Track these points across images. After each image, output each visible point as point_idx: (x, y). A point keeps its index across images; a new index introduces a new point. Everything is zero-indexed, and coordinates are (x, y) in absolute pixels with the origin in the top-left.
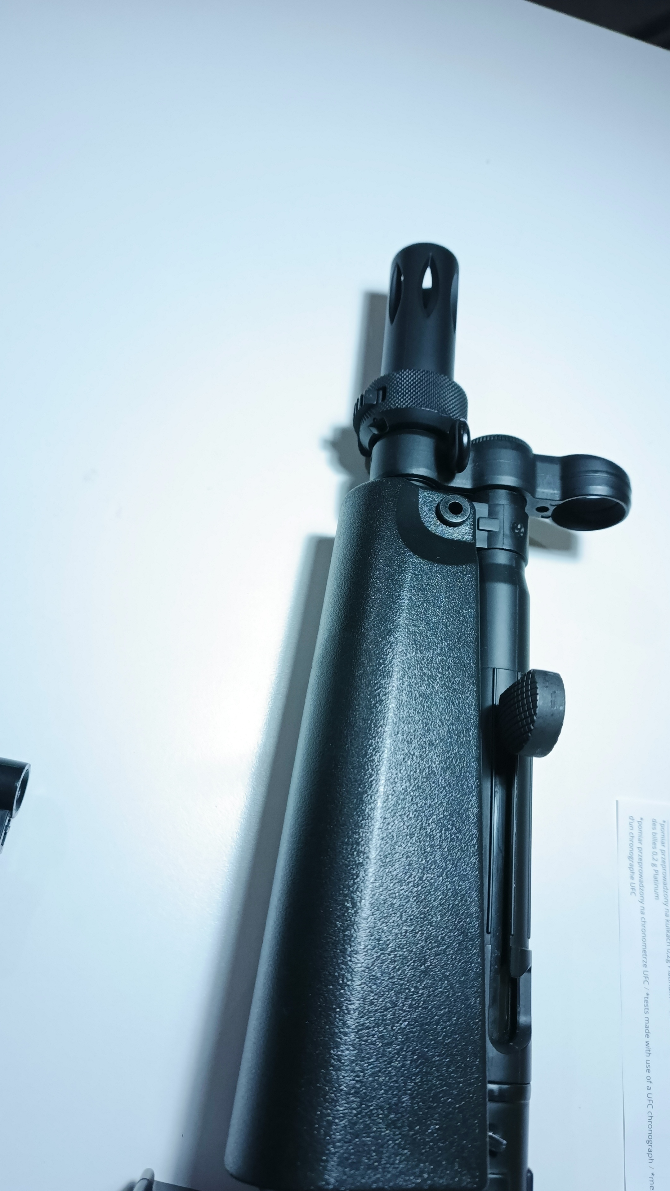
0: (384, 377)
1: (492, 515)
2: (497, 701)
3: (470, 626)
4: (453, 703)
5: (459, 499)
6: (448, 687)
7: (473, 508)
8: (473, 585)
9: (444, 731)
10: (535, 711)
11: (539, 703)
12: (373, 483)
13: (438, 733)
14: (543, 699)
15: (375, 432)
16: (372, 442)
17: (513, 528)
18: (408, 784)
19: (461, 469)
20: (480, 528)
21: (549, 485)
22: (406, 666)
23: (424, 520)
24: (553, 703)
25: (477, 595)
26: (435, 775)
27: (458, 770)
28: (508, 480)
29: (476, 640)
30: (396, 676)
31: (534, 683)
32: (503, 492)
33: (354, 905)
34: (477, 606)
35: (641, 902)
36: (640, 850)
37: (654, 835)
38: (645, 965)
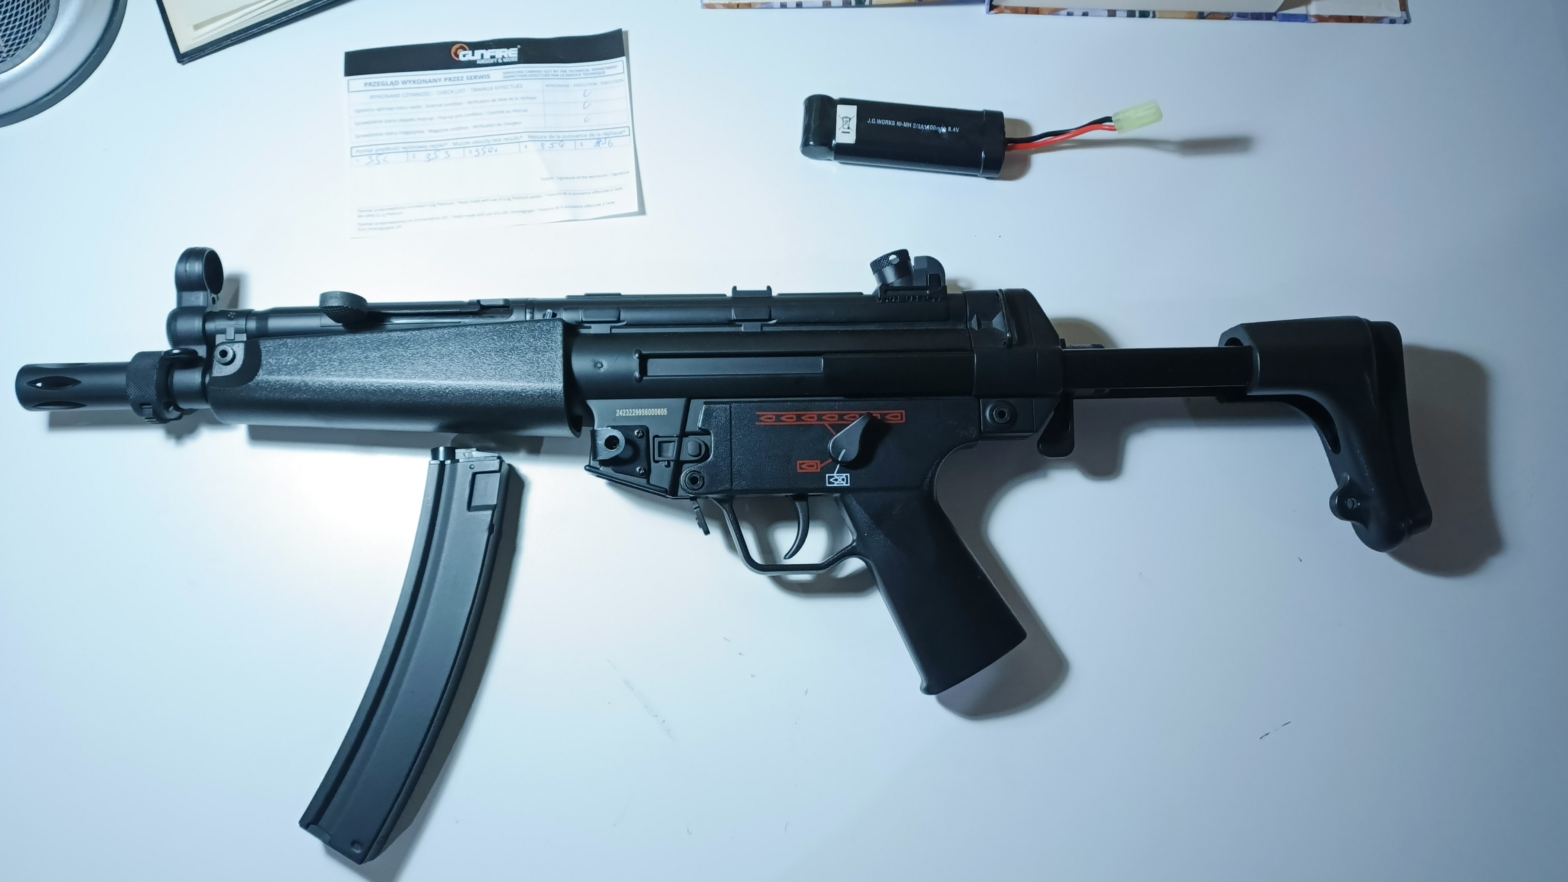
0: (132, 406)
1: (223, 332)
2: (341, 324)
3: (297, 341)
4: (343, 348)
5: (217, 353)
6: (334, 351)
7: (219, 345)
8: (271, 341)
9: (359, 352)
10: (342, 306)
11: (337, 304)
12: (212, 405)
13: (360, 354)
14: (334, 303)
15: (172, 408)
16: (178, 408)
17: (230, 319)
18: (388, 368)
19: (195, 352)
20: (233, 338)
21: (197, 298)
22: (325, 374)
23: (233, 372)
24: (336, 297)
25: (278, 339)
26: (382, 354)
27: (378, 343)
28: (198, 323)
29: (305, 337)
30: (330, 379)
31: (326, 307)
32: (206, 326)
33: (447, 388)
34: (285, 338)
35: (405, 222)
36: (376, 224)
37: (367, 216)
38: (438, 218)
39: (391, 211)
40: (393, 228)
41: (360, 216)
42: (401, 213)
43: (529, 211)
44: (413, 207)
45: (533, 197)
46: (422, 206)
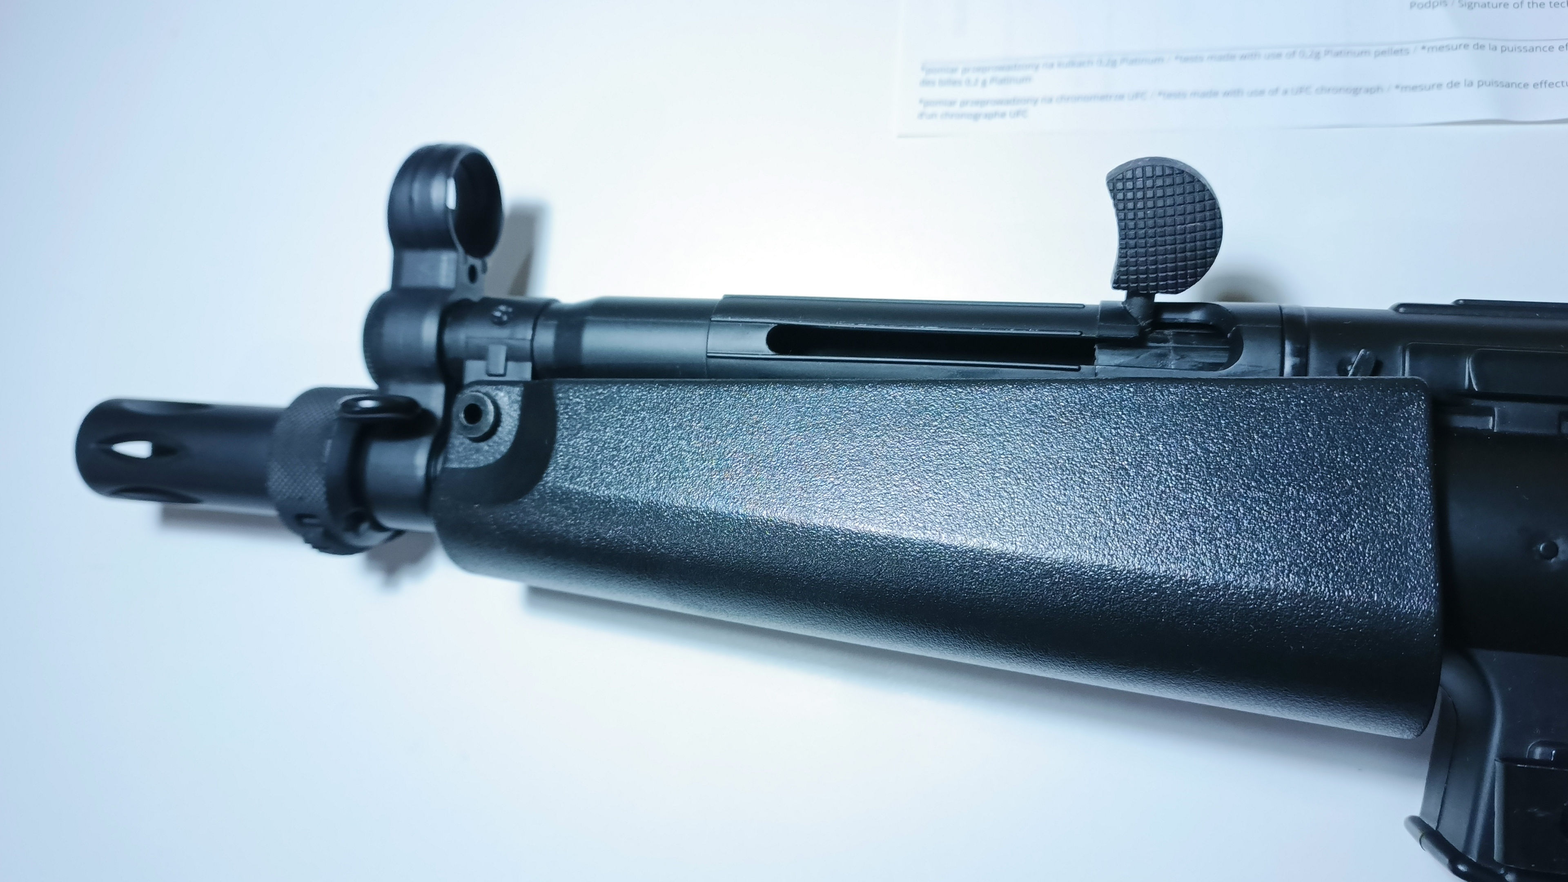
0: (278, 510)
1: (482, 354)
7: (472, 384)
8: (585, 389)
12: (437, 528)
13: (802, 445)
15: (365, 525)
17: (501, 322)
20: (501, 372)
21: (435, 267)
23: (491, 460)
25: (600, 383)
26: (861, 451)
28: (429, 329)
29: (665, 385)
32: (448, 337)
34: (615, 384)
35: (1035, 102)
36: (964, 103)
37: (942, 83)
38: (1121, 97)
39: (1001, 75)
40: (1003, 115)
41: (925, 83)
42: (1027, 79)
43: (1370, 91)
44: (1060, 65)
45: (1383, 53)
46: (1081, 64)
